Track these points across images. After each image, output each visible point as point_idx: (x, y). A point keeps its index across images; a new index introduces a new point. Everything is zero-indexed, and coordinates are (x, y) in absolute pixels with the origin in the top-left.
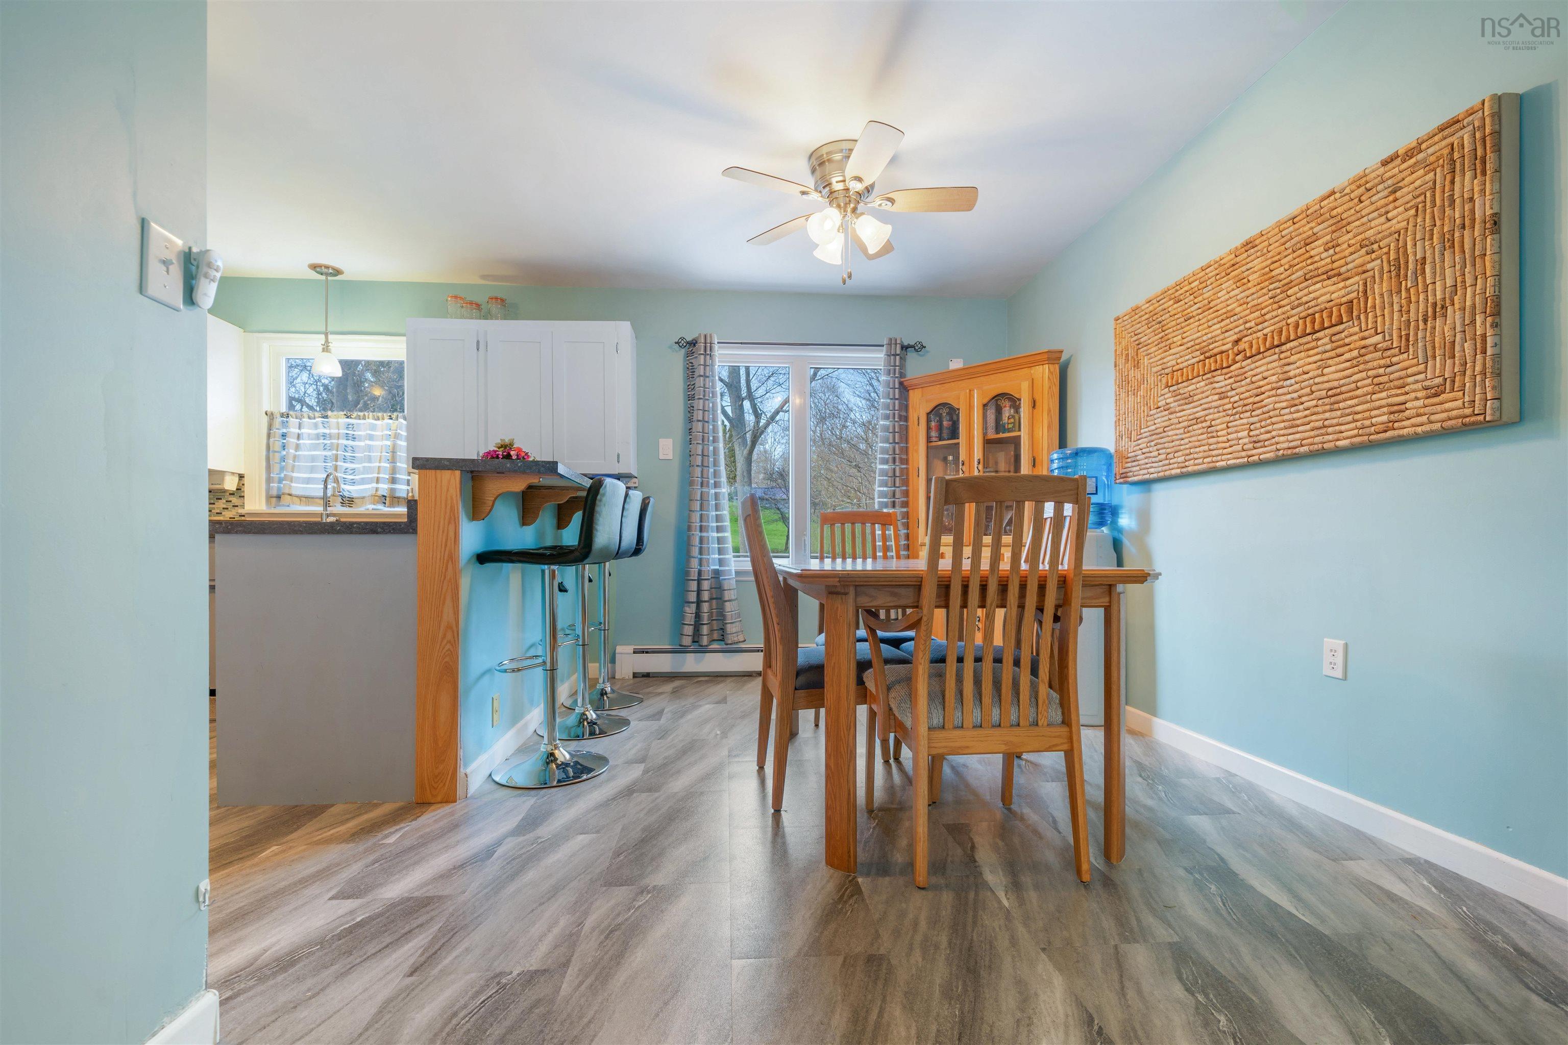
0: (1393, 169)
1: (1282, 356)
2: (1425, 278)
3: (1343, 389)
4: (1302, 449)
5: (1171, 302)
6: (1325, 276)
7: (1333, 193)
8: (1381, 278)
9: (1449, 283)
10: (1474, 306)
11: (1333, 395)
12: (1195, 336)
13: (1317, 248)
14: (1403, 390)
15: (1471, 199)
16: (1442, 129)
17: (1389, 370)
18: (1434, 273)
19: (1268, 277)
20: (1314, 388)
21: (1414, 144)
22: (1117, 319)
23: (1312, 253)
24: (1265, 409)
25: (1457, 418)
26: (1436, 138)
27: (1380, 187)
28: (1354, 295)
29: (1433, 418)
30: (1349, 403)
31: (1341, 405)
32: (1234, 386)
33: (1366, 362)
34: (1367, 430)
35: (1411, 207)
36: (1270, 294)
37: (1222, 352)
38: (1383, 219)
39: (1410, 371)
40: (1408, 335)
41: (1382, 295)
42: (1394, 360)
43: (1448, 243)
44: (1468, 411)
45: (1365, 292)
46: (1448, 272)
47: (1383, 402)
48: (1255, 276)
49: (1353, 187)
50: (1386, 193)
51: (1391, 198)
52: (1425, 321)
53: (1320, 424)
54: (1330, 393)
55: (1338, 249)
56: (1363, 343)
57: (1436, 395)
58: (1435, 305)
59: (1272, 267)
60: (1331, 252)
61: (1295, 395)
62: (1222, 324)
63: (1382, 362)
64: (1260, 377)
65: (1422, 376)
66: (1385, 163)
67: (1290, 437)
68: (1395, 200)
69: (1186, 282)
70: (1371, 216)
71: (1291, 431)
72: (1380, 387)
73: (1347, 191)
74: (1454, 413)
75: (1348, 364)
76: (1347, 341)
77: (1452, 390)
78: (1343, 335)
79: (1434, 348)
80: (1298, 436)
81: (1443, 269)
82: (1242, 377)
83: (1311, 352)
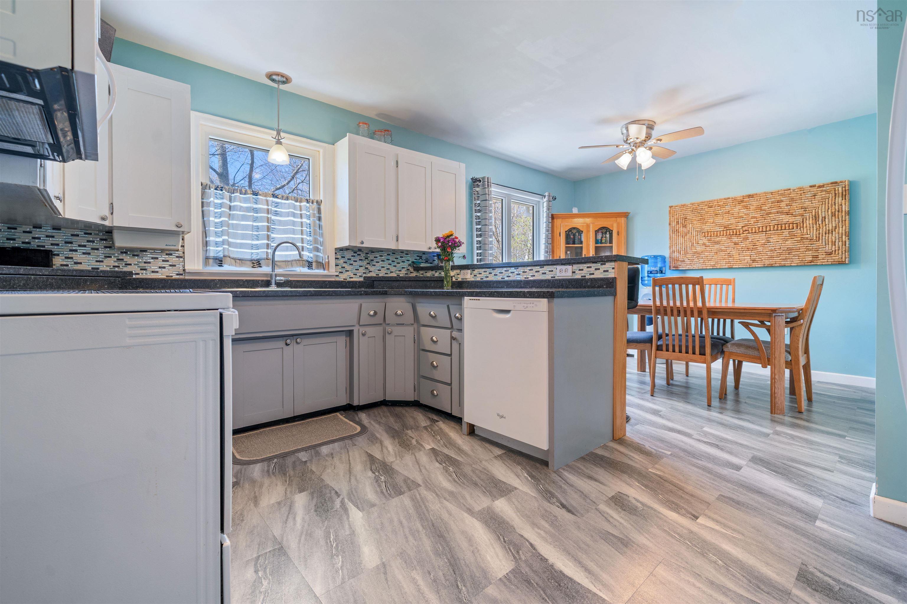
0: (814, 189)
1: (767, 235)
2: (825, 222)
3: (794, 249)
4: (776, 265)
5: (707, 207)
6: (786, 214)
7: (790, 190)
8: (809, 218)
9: (834, 225)
10: (842, 233)
11: (790, 250)
12: (721, 221)
13: (783, 205)
14: (817, 252)
15: (841, 205)
16: (832, 183)
17: (812, 245)
18: (829, 222)
19: (759, 208)
20: (781, 247)
21: (822, 185)
22: (671, 207)
23: (781, 205)
24: (758, 251)
25: (837, 261)
26: (830, 185)
27: (809, 193)
28: (799, 222)
29: (828, 260)
30: (797, 253)
31: (793, 253)
32: (742, 241)
33: (803, 242)
34: (804, 262)
35: (821, 202)
36: (761, 214)
37: (735, 229)
38: (811, 202)
39: (820, 247)
40: (819, 237)
41: (810, 224)
42: (814, 243)
43: (833, 215)
44: (841, 260)
45: (803, 222)
46: (833, 222)
47: (810, 254)
48: (753, 207)
49: (798, 190)
50: (811, 195)
51: (813, 197)
52: (826, 234)
53: (785, 258)
54: (788, 249)
55: (791, 207)
56: (802, 236)
57: (829, 255)
58: (829, 230)
59: (762, 206)
60: (789, 207)
61: (773, 248)
62: (736, 220)
63: (810, 243)
64: (756, 240)
65: (825, 249)
66: (811, 187)
67: (770, 261)
68: (815, 198)
69: (716, 202)
70: (805, 200)
71: (771, 259)
72: (808, 250)
73: (796, 190)
74: (836, 260)
75: (796, 242)
76: (796, 235)
77: (835, 254)
78: (794, 233)
79: (829, 242)
80: (774, 261)
81: (832, 222)
82: (746, 238)
83: (780, 236)
